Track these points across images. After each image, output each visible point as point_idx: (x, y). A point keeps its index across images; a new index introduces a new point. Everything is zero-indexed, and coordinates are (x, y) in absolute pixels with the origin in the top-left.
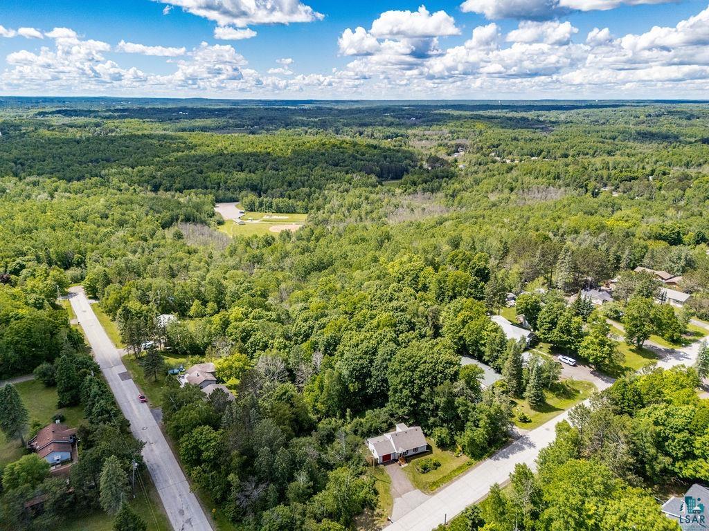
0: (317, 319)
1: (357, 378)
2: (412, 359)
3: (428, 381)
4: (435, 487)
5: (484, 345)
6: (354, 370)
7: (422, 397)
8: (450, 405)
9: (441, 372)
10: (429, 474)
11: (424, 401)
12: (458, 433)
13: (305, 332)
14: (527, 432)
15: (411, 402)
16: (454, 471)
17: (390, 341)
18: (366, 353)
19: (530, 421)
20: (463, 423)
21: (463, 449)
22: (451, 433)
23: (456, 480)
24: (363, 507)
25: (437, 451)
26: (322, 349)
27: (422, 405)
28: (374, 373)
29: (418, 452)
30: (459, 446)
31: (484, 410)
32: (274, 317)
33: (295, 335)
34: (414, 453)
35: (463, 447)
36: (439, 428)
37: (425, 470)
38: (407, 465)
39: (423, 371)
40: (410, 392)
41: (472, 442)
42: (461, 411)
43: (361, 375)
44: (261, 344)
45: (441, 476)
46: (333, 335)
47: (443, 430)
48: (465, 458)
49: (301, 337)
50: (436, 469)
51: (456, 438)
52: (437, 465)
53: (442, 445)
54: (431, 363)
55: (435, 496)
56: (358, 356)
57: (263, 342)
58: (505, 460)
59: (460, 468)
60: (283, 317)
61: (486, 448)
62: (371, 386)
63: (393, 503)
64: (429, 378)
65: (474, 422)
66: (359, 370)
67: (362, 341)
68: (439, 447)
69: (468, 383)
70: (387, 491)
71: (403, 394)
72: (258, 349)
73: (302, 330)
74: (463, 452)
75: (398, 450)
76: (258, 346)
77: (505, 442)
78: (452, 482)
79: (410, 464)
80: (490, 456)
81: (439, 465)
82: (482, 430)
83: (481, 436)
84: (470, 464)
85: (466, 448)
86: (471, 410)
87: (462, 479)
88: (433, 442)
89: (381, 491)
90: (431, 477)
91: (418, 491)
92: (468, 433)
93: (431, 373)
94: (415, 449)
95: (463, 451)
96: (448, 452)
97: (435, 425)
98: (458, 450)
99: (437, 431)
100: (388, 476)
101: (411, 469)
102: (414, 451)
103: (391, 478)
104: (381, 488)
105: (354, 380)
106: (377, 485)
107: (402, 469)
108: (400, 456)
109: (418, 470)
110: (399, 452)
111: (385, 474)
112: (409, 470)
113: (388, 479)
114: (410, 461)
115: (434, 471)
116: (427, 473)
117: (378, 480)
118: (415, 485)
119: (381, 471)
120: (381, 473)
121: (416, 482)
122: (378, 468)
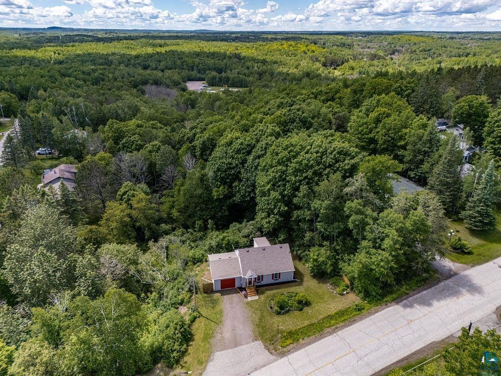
1: (223, 181)
2: (289, 149)
3: (306, 177)
4: (288, 342)
5: (404, 147)
7: (295, 200)
8: (337, 213)
10: (286, 317)
11: (298, 208)
12: (346, 257)
14: (465, 269)
15: (280, 208)
16: (330, 317)
17: (270, 136)
19: (470, 253)
20: (357, 242)
21: (352, 284)
22: (334, 257)
23: (330, 333)
24: (155, 361)
25: (310, 283)
27: (296, 213)
29: (280, 281)
30: (346, 279)
31: (394, 221)
34: (273, 281)
35: (352, 280)
36: (317, 248)
37: (283, 309)
38: (257, 297)
39: (300, 163)
40: (281, 194)
41: (367, 273)
42: (354, 221)
45: (306, 323)
46: (210, 137)
47: (323, 250)
48: (353, 299)
50: (301, 310)
51: (341, 264)
52: (304, 304)
53: (320, 275)
54: (317, 152)
55: (285, 359)
58: (425, 310)
59: (341, 314)
61: (390, 286)
62: (238, 191)
63: (207, 362)
64: (310, 173)
65: (374, 241)
68: (314, 277)
69: (371, 183)
70: (207, 337)
71: (272, 197)
74: (352, 289)
75: (244, 275)
77: (425, 280)
78: (322, 337)
79: (263, 297)
80: (397, 300)
81: (307, 304)
82: (386, 254)
83: (382, 264)
84: (360, 309)
85: (356, 283)
86: (371, 222)
87: (339, 333)
88: (306, 268)
89: (198, 335)
90: (288, 323)
91: (259, 344)
92: (361, 257)
93: (312, 166)
94: (276, 276)
95: (352, 287)
96: (327, 287)
97: (311, 244)
98: (343, 283)
99: (313, 253)
100: (221, 311)
101: (261, 304)
102: (273, 279)
103: (223, 316)
104: (200, 331)
105: (219, 183)
106: (197, 326)
107: (247, 303)
108: (250, 283)
109: (271, 308)
110: (247, 277)
111: (218, 308)
112: (257, 306)
113: (218, 316)
114: (263, 293)
115: (297, 313)
116: (284, 314)
117: (202, 316)
118: (257, 333)
119: (213, 303)
120: (211, 305)
121: (261, 328)
122: (210, 297)
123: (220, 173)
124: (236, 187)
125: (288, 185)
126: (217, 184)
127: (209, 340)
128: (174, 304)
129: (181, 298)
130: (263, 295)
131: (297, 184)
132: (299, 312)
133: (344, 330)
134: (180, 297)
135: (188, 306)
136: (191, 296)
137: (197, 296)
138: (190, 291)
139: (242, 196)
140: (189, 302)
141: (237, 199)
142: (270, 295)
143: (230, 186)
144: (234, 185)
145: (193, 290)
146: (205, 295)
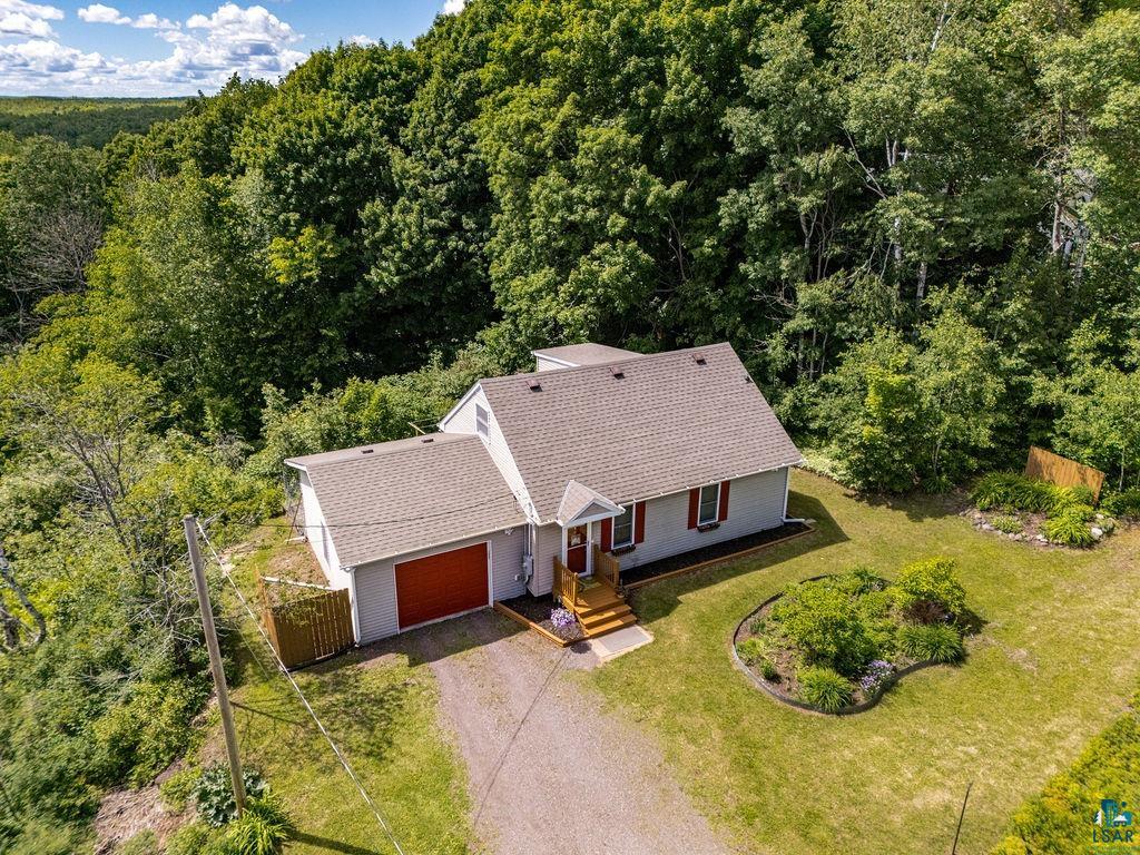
29: (732, 529)
34: (700, 538)
50: (957, 657)
75: (543, 515)
79: (677, 629)
94: (707, 503)
100: (443, 770)
101: (692, 669)
102: (692, 524)
103: (465, 805)
105: (294, 216)
107: (602, 677)
108: (577, 559)
109: (773, 677)
110: (566, 517)
111: (410, 755)
112: (675, 686)
113: (432, 809)
114: (667, 607)
115: (947, 679)
116: (875, 700)
117: (294, 835)
119: (367, 723)
120: (358, 737)
122: (339, 685)
123: (291, 167)
124: (374, 223)
125: (673, 65)
126: (287, 222)
128: (61, 781)
129: (115, 728)
131: (735, 34)
132: (955, 672)
134: (104, 729)
135: (171, 778)
136: (195, 707)
137: (240, 695)
138: (184, 666)
139: (407, 256)
140: (177, 753)
141: (383, 275)
142: (713, 608)
143: (349, 226)
144: (364, 214)
145: (203, 665)
146: (297, 680)
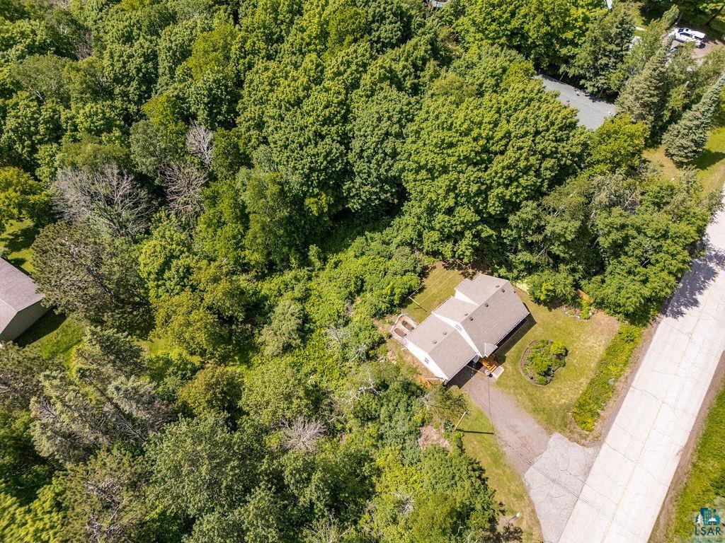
0: (154, 30)
1: (323, 185)
4: (588, 419)
6: (312, 170)
9: (551, 155)
10: (556, 384)
13: (139, 70)
17: (382, 80)
18: (327, 121)
26: (202, 115)
28: (359, 166)
32: (41, 36)
33: (117, 80)
37: (545, 373)
38: (501, 370)
43: (330, 178)
44: (42, 129)
45: (584, 382)
46: (220, 76)
48: (608, 322)
49: (134, 84)
50: (563, 364)
52: (564, 356)
55: (605, 447)
56: (309, 133)
57: (46, 122)
58: (695, 312)
60: (65, 31)
62: (356, 195)
63: (525, 491)
66: (326, 168)
67: (307, 89)
70: (497, 458)
72: (40, 142)
73: (132, 67)
74: (596, 305)
75: (482, 352)
76: (37, 132)
78: (621, 398)
80: (661, 308)
81: (566, 354)
84: (630, 339)
87: (634, 384)
89: (484, 461)
90: (566, 391)
91: (559, 438)
96: (564, 312)
98: (584, 303)
100: (480, 413)
101: (514, 377)
103: (488, 419)
104: (481, 454)
106: (470, 449)
107: (498, 383)
109: (531, 378)
111: (472, 411)
112: (513, 383)
113: (484, 421)
114: (503, 358)
115: (562, 370)
116: (551, 380)
117: (464, 432)
118: (544, 423)
119: (460, 406)
121: (542, 413)
127: (502, 461)
130: (506, 362)
132: (565, 369)
133: (636, 378)
142: (513, 357)
